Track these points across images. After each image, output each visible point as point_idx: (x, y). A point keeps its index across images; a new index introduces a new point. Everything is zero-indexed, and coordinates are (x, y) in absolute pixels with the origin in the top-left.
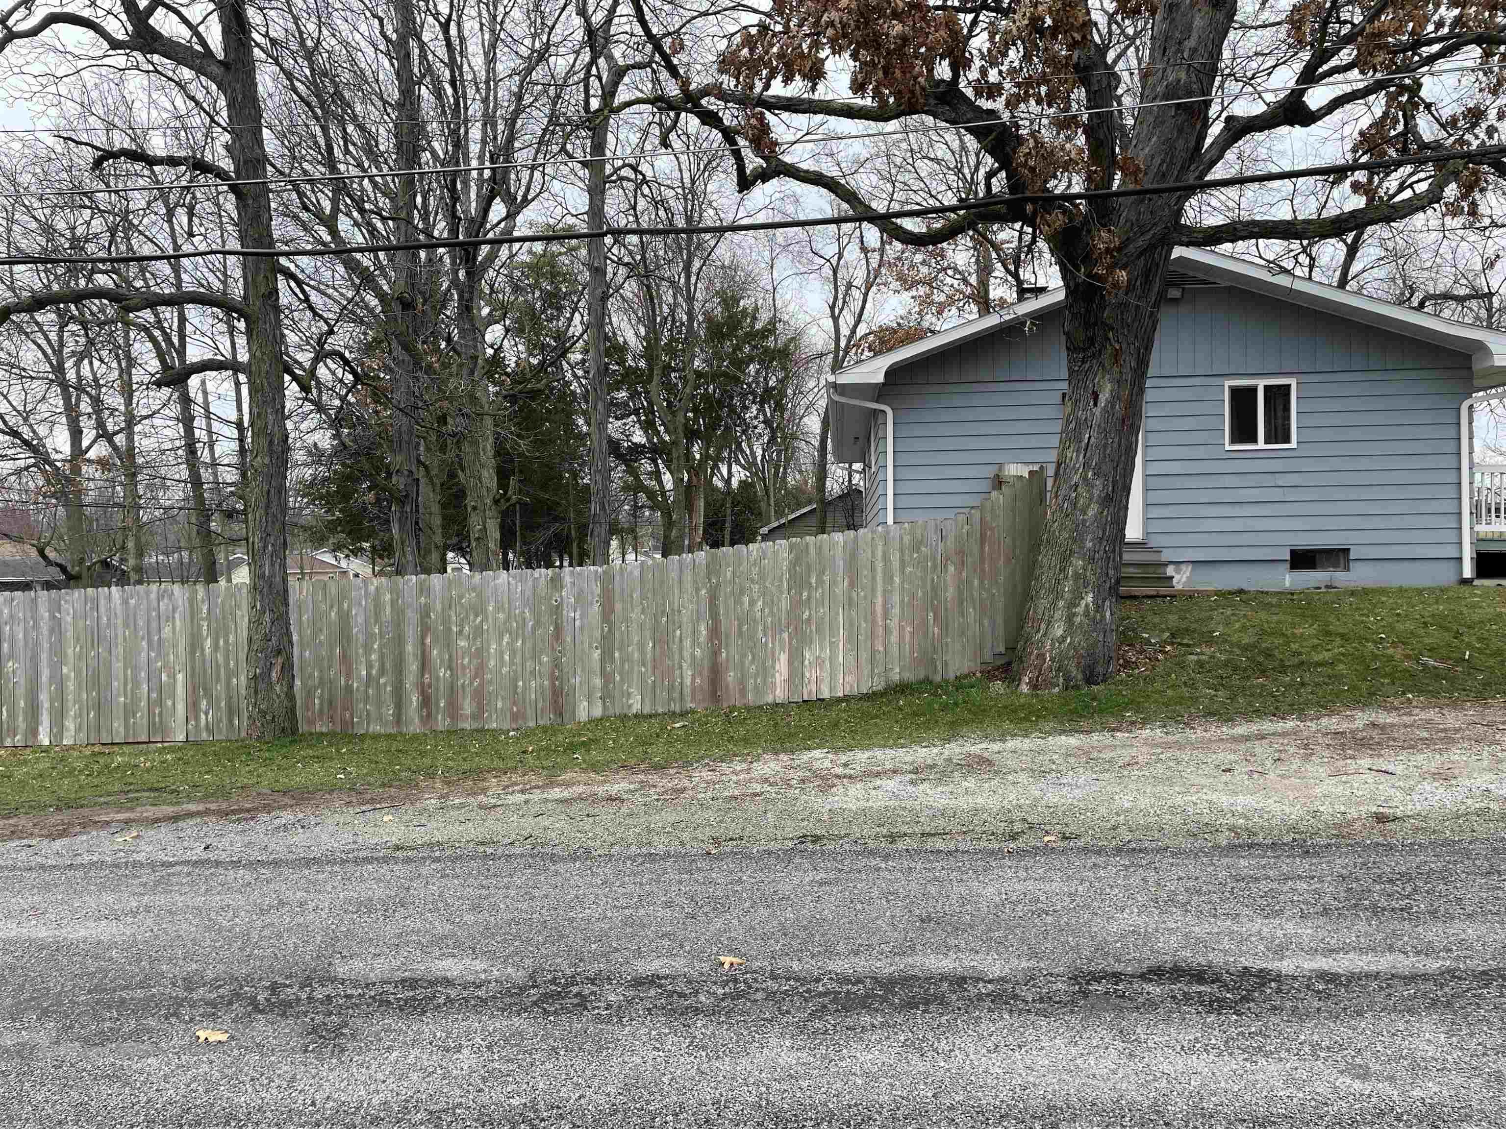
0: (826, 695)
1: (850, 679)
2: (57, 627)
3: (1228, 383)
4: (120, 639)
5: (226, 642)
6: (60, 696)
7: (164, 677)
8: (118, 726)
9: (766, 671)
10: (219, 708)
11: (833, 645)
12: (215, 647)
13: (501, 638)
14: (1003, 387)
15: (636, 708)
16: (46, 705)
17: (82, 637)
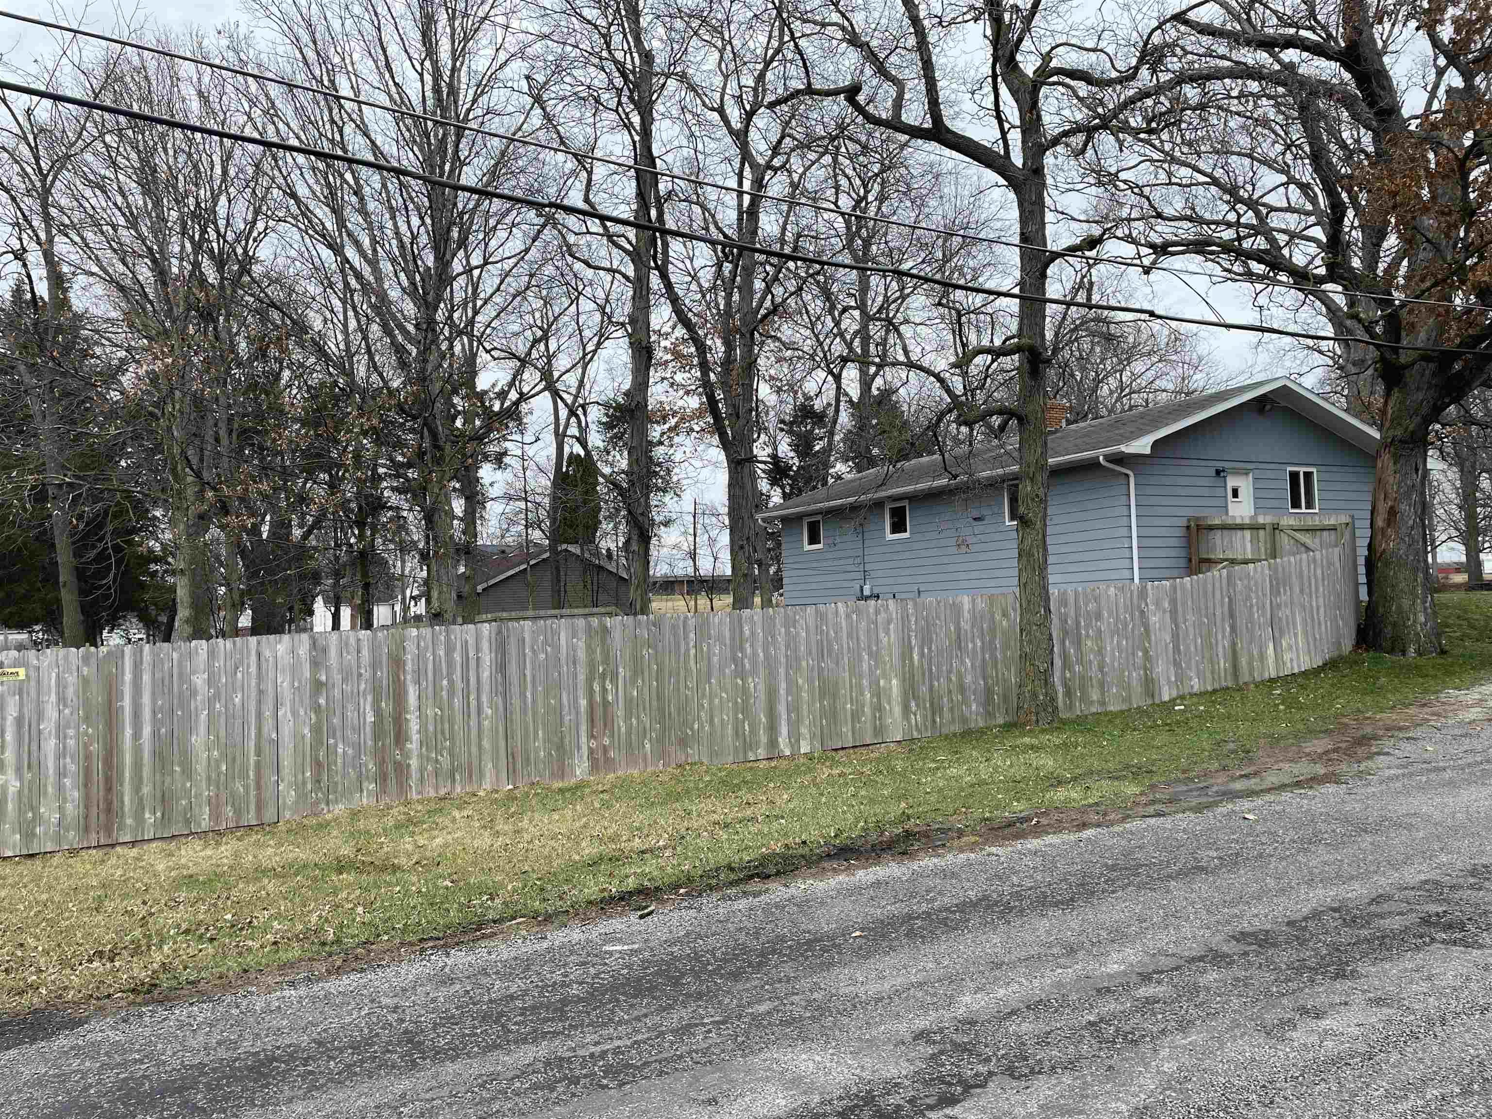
0: (1296, 671)
1: (1307, 658)
2: (791, 642)
3: (1289, 469)
4: (845, 651)
5: (930, 649)
6: (794, 708)
7: (882, 682)
8: (846, 729)
9: (1262, 657)
10: (925, 708)
11: (1296, 635)
12: (922, 655)
13: (1112, 637)
14: (1195, 462)
15: (1196, 689)
16: (784, 717)
17: (814, 651)
